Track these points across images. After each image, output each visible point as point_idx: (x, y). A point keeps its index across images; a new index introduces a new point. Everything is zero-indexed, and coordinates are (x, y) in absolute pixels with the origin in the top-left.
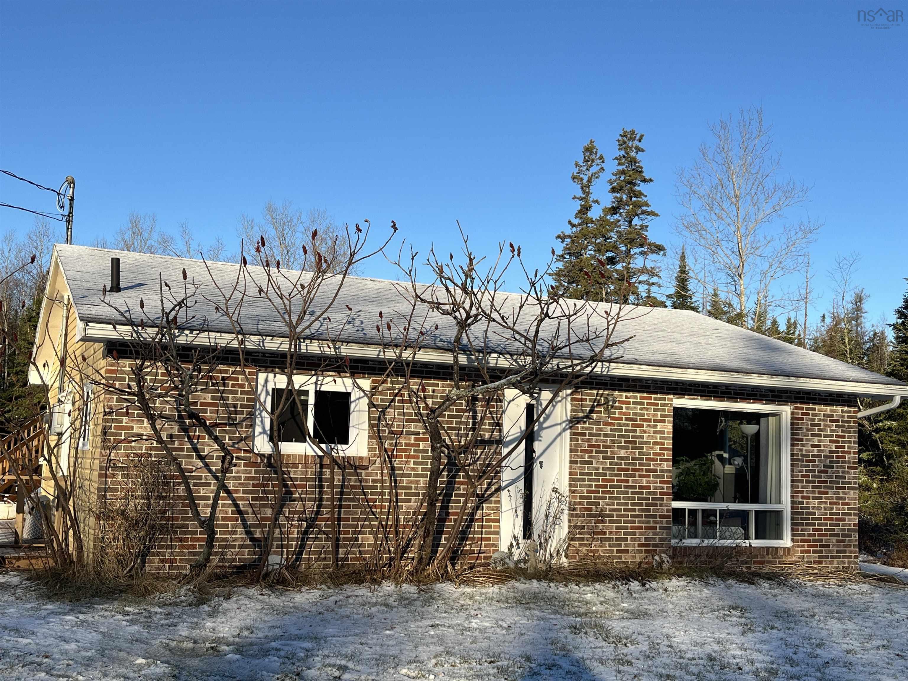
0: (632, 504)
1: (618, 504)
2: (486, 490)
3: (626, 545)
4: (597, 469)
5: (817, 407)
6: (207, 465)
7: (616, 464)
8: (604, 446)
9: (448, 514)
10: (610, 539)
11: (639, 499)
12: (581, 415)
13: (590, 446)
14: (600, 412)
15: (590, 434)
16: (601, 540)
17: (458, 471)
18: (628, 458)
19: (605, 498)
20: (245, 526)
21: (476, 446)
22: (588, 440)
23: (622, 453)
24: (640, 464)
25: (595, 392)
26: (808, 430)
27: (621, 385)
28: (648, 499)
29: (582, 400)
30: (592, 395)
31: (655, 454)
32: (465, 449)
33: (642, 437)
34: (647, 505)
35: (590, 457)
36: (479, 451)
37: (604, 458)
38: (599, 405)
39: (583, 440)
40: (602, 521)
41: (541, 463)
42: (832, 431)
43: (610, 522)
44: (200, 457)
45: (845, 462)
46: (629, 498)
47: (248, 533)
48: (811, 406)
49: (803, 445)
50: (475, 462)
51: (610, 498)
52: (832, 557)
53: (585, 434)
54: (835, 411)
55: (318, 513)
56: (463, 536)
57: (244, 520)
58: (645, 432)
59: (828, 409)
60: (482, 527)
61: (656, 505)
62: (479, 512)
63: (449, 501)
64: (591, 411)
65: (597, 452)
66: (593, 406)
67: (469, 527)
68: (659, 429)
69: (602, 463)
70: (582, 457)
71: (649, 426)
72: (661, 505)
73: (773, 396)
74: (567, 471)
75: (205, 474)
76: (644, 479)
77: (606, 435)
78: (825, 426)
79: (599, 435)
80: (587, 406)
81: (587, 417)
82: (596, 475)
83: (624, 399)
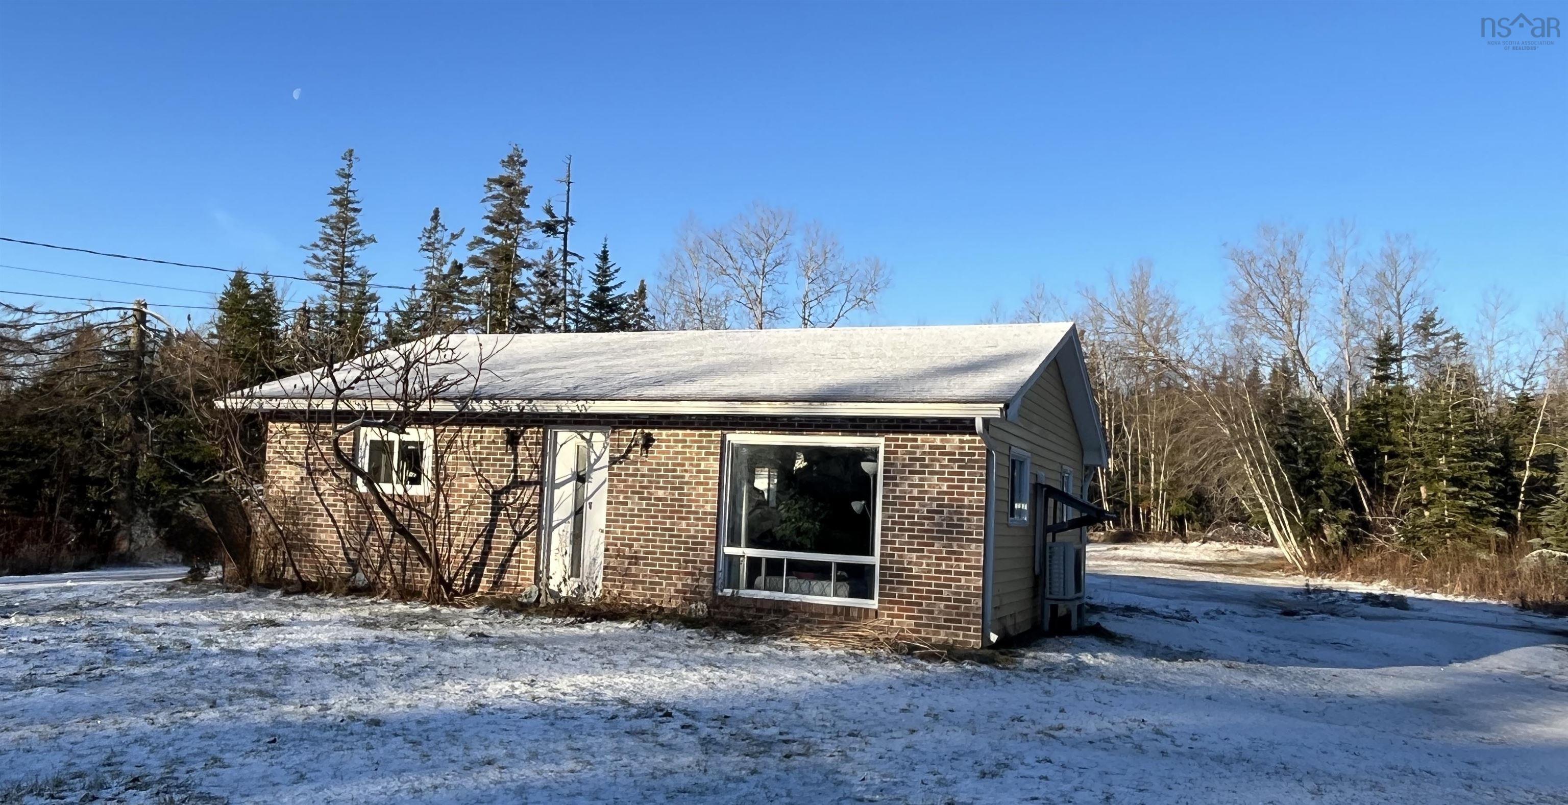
0: (670, 548)
1: (653, 547)
2: (525, 527)
3: (661, 590)
4: (633, 510)
5: (920, 437)
6: (322, 501)
7: (654, 505)
8: (641, 487)
9: (490, 548)
10: (643, 582)
11: (677, 542)
12: (618, 455)
13: (625, 487)
14: (636, 452)
15: (626, 475)
16: (634, 582)
17: (501, 509)
18: (666, 499)
19: (639, 540)
20: (344, 548)
21: (517, 487)
22: (625, 481)
23: (661, 493)
24: (680, 506)
25: (633, 431)
26: (904, 466)
27: (661, 423)
28: (687, 543)
29: (618, 440)
30: (629, 434)
31: (698, 495)
32: (507, 490)
33: (683, 477)
34: (686, 549)
35: (625, 498)
36: (519, 492)
37: (640, 499)
38: (636, 445)
39: (619, 481)
40: (636, 564)
41: (590, 504)
42: (942, 466)
43: (645, 565)
44: (319, 495)
45: (963, 507)
46: (665, 541)
47: (346, 554)
48: (910, 436)
49: (896, 485)
50: (514, 502)
51: (645, 540)
52: (938, 627)
53: (620, 475)
54: (948, 441)
55: (392, 541)
56: (503, 568)
57: (343, 544)
58: (686, 471)
59: (938, 439)
60: (519, 562)
61: (696, 550)
62: (517, 548)
63: (491, 537)
64: (628, 451)
65: (633, 493)
66: (630, 446)
67: (508, 561)
68: (702, 468)
69: (638, 504)
70: (617, 497)
71: (691, 465)
72: (702, 550)
73: (852, 426)
74: (604, 511)
75: (321, 507)
76: (684, 522)
77: (643, 476)
78: (932, 460)
79: (636, 475)
80: (624, 446)
81: (624, 457)
82: (631, 516)
83: (664, 437)
